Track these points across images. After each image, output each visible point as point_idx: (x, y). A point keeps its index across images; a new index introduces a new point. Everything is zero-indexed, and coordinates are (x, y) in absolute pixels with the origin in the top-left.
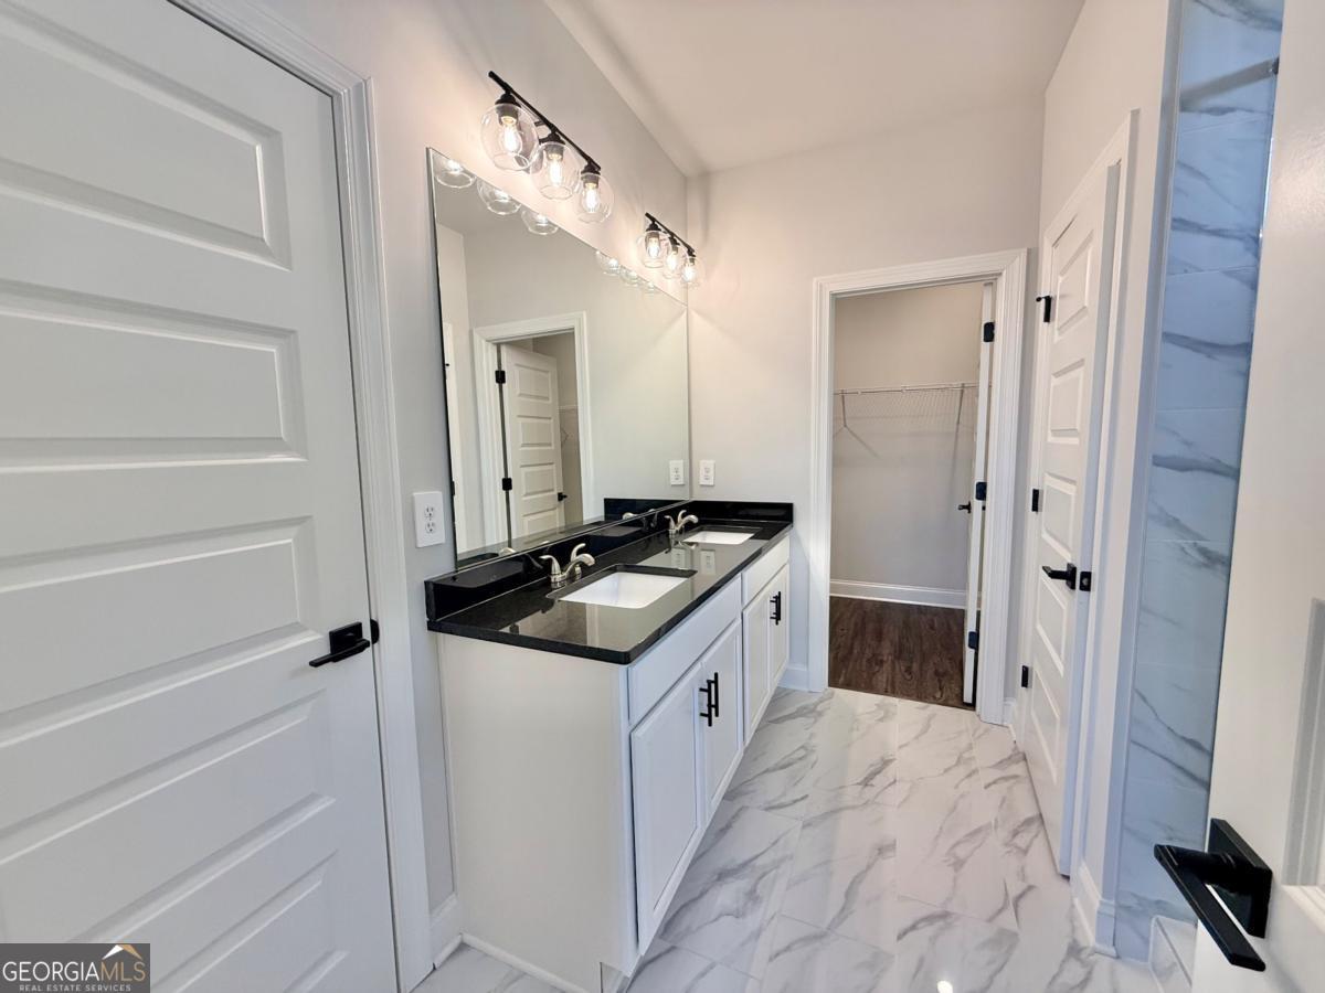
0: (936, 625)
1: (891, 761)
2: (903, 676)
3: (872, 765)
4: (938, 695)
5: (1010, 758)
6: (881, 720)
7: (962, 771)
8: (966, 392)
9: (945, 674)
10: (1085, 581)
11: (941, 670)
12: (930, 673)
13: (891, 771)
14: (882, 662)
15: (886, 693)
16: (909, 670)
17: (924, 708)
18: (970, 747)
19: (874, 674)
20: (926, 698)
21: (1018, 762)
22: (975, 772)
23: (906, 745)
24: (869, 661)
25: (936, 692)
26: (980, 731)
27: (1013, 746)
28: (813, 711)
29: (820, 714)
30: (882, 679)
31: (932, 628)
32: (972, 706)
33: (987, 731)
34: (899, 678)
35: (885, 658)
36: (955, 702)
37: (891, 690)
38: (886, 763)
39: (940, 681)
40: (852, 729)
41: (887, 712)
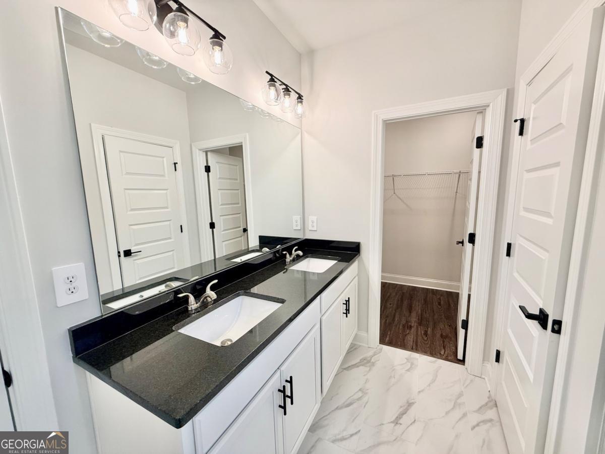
0: (442, 303)
1: (413, 403)
2: (422, 338)
3: (401, 407)
4: (442, 352)
5: (487, 404)
6: (408, 370)
7: (457, 414)
8: (461, 175)
9: (447, 337)
10: (556, 327)
11: (444, 334)
12: (438, 335)
13: (412, 412)
14: (411, 327)
15: (412, 349)
16: (426, 334)
17: (434, 362)
18: (461, 395)
19: (406, 335)
20: (435, 354)
21: (491, 408)
22: (465, 415)
23: (422, 391)
24: (404, 326)
25: (441, 350)
26: (468, 382)
27: (488, 394)
28: (369, 362)
29: (373, 364)
30: (410, 339)
31: (440, 304)
32: (463, 362)
33: (472, 381)
34: (420, 339)
35: (413, 325)
36: (452, 358)
37: (415, 348)
38: (410, 405)
39: (443, 342)
40: (390, 377)
41: (412, 364)
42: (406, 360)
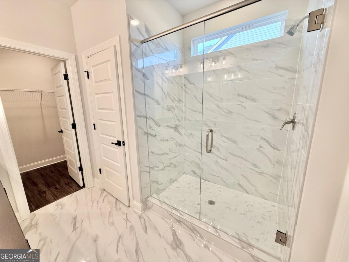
0: (53, 171)
1: (76, 216)
2: (56, 191)
3: (72, 223)
4: (72, 190)
5: (101, 192)
6: (62, 208)
7: (95, 203)
8: (43, 94)
9: (69, 183)
10: (123, 144)
11: (66, 183)
12: (64, 186)
13: (78, 219)
14: (45, 192)
15: (55, 200)
16: (57, 189)
17: (72, 195)
18: (92, 197)
19: (45, 197)
20: (69, 193)
21: (104, 192)
22: (98, 201)
23: (76, 209)
24: (40, 195)
25: (71, 190)
26: (91, 191)
27: (100, 190)
28: (31, 226)
29: (36, 224)
30: (49, 196)
31: (52, 172)
32: (84, 186)
33: (92, 190)
34: (55, 193)
35: (45, 190)
36: (78, 188)
37: (56, 198)
38: (75, 218)
39: (69, 186)
40: (54, 219)
41: (61, 205)
42: (57, 206)
